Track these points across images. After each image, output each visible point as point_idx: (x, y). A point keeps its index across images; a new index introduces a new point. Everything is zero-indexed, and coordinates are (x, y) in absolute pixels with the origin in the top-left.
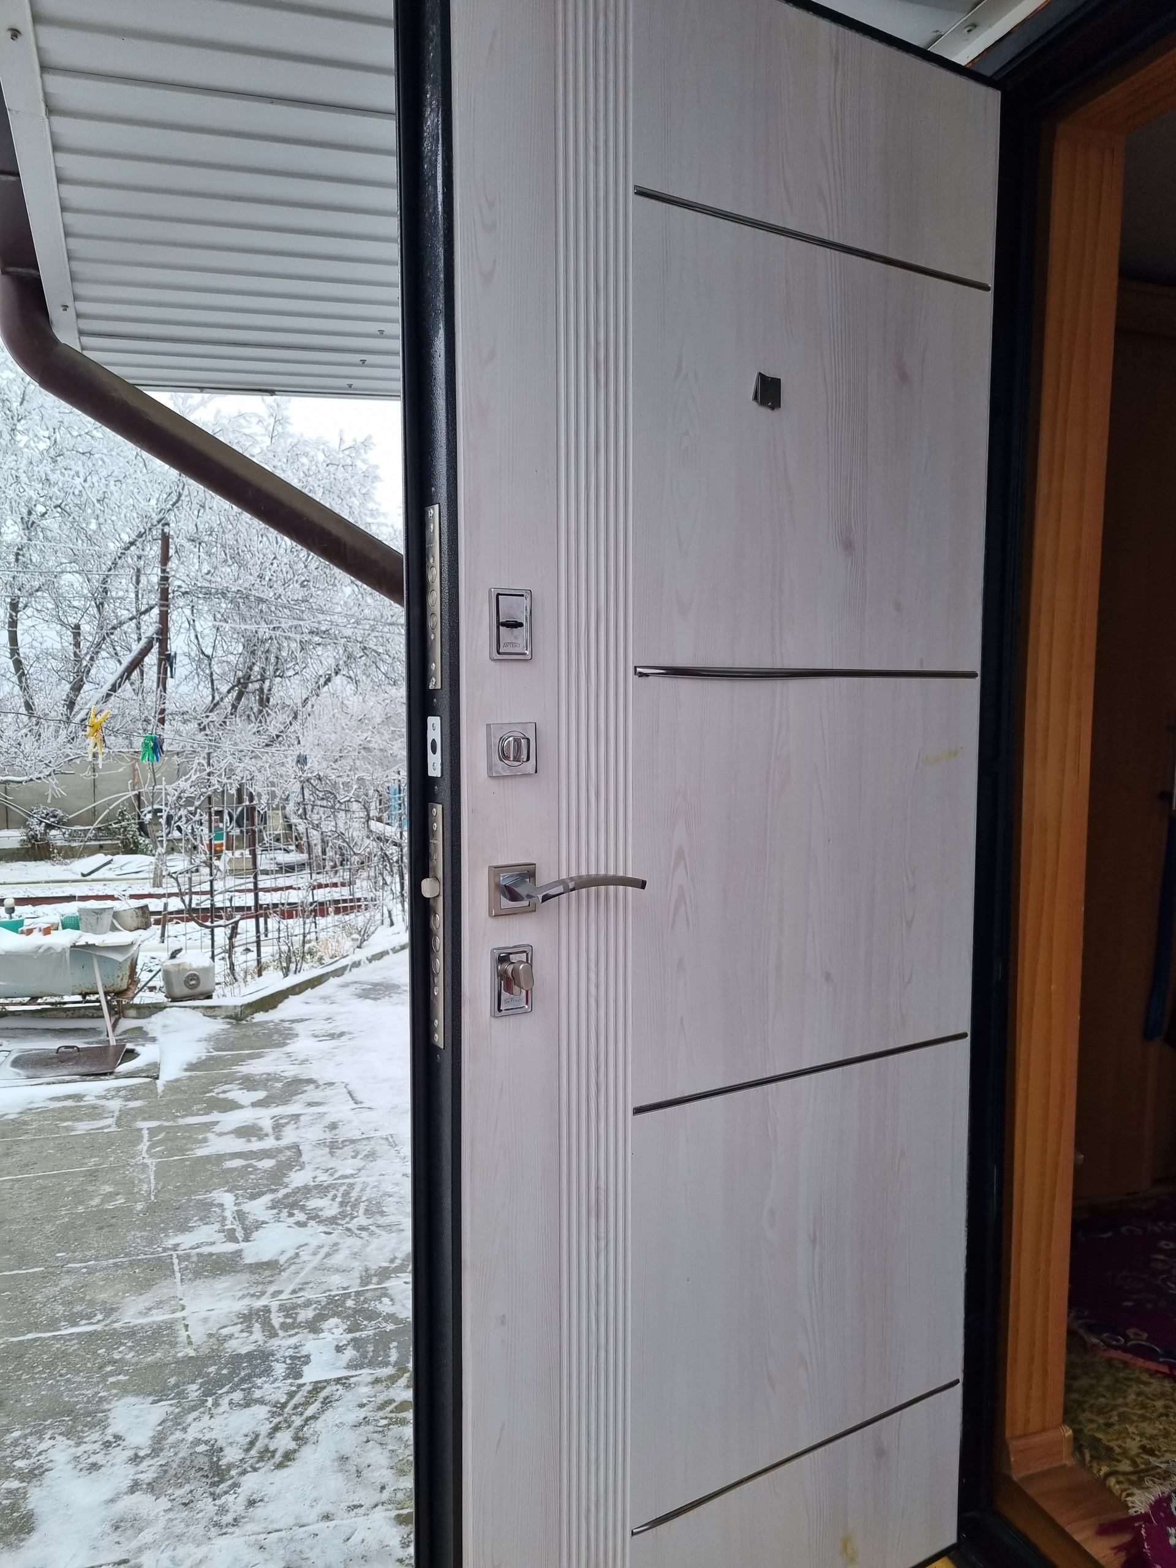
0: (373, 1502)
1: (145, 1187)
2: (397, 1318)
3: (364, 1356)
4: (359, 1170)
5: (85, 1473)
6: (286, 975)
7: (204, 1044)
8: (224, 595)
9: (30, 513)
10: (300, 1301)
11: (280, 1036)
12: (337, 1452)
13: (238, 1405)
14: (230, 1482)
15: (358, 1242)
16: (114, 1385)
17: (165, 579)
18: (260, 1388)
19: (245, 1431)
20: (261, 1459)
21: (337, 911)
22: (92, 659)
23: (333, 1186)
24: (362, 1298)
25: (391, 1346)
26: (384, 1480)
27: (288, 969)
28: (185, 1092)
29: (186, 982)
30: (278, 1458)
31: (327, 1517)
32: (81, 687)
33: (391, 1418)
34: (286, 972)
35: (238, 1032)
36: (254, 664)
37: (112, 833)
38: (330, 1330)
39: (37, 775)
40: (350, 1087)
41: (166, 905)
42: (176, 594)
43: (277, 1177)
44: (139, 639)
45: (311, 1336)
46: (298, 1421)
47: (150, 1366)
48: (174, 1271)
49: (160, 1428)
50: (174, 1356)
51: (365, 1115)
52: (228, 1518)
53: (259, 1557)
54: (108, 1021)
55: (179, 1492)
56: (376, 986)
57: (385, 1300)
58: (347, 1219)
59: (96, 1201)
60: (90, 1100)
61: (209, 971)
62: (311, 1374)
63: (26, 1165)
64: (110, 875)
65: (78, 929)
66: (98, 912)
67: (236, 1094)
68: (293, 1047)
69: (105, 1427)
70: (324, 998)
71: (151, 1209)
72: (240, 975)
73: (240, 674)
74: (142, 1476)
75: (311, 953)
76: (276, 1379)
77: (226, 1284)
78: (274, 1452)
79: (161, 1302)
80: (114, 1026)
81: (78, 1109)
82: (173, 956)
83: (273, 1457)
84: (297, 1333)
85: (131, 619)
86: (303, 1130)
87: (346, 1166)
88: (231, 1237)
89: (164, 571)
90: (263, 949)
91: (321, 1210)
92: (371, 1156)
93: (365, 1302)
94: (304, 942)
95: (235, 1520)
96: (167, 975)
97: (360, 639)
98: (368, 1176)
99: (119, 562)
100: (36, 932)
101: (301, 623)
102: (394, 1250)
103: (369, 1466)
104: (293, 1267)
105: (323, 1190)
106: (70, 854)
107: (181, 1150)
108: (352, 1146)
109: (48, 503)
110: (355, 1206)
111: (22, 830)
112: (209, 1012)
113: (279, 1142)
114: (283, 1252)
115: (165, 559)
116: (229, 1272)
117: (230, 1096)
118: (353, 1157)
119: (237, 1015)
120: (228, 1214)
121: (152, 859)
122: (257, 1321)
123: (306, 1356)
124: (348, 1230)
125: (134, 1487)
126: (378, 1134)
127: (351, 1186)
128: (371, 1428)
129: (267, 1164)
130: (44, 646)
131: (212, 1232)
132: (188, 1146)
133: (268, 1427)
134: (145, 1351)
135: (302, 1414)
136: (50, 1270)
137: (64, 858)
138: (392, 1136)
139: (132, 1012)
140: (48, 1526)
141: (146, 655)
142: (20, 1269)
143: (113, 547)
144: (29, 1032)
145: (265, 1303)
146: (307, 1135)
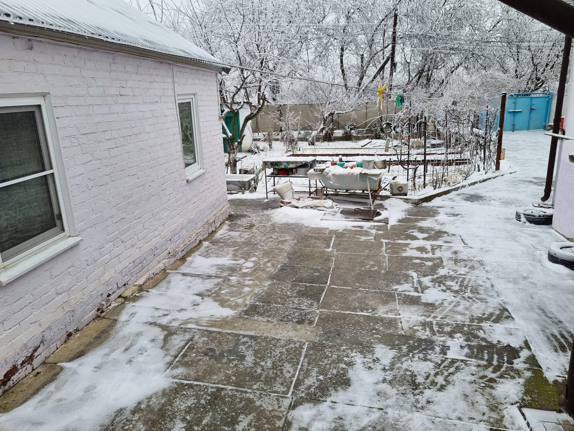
0: (480, 419)
1: (385, 264)
2: (487, 340)
3: (473, 353)
4: (467, 273)
5: (366, 369)
6: (435, 189)
7: (404, 213)
8: (416, 37)
9: (349, 13)
10: (445, 323)
11: (432, 213)
12: (463, 392)
13: (422, 359)
14: (420, 390)
15: (468, 304)
16: (376, 338)
17: (394, 33)
18: (430, 355)
19: (425, 371)
20: (431, 385)
21: (457, 164)
22: (367, 67)
23: (457, 278)
24: (471, 328)
25: (485, 352)
26: (485, 411)
27: (436, 186)
28: (398, 230)
29: (398, 189)
30: (438, 386)
31: (460, 419)
32: (363, 78)
33: (486, 384)
34: (435, 188)
35: (416, 209)
36: (426, 64)
37: (372, 132)
38: (458, 338)
39: (348, 111)
40: (462, 237)
41: (390, 159)
42: (398, 38)
43: (433, 269)
44: (384, 58)
45: (450, 339)
46: (446, 374)
47: (389, 335)
48: (396, 299)
49: (393, 360)
50: (397, 333)
51: (469, 250)
52: (419, 405)
53: (432, 426)
54: (371, 200)
55: (401, 388)
56: (472, 196)
57: (481, 331)
58: (463, 293)
59: (368, 267)
60: (365, 229)
61: (406, 185)
62: (451, 355)
63: (345, 249)
64: (371, 147)
65: (362, 167)
66: (369, 162)
67: (416, 234)
68: (437, 218)
69: (374, 354)
70: (450, 199)
71: (387, 273)
72: (417, 187)
73: (420, 69)
74: (387, 377)
75: (445, 181)
76: (436, 353)
77: (416, 309)
78: (437, 383)
79: (391, 310)
80: (373, 202)
81: (361, 232)
82: (394, 179)
83: (436, 385)
84: (444, 336)
85: (381, 50)
86: (443, 252)
87: (462, 270)
88: (416, 290)
89: (394, 29)
90: (426, 177)
91: (452, 287)
92: (472, 268)
93: (472, 329)
94: (443, 177)
95: (422, 407)
96: (391, 186)
97: (471, 50)
98: (471, 276)
99: (378, 28)
100: (348, 167)
101: (447, 45)
102: (484, 310)
103: (477, 402)
104: (441, 308)
105: (452, 278)
106: (358, 139)
107: (397, 253)
108: (464, 262)
109: (355, 8)
110: (466, 287)
111: (343, 130)
112: (406, 201)
113: (434, 256)
114: (437, 301)
115: (395, 24)
116: (416, 304)
117: (414, 234)
118: (465, 267)
119: (416, 203)
120: (415, 280)
121: (385, 141)
122: (428, 327)
123: (448, 347)
124: (464, 297)
125: (384, 381)
126: (475, 259)
127: (464, 279)
128: (477, 386)
129: (429, 264)
130: (351, 63)
131: (409, 286)
132: (400, 251)
133: (433, 372)
134: (386, 328)
135: (447, 371)
136: (354, 289)
137: (356, 140)
138: (481, 261)
139: (379, 198)
140: (355, 385)
141: (386, 64)
142: (344, 286)
143: (376, 22)
144: (345, 202)
145: (431, 320)
146: (446, 255)
